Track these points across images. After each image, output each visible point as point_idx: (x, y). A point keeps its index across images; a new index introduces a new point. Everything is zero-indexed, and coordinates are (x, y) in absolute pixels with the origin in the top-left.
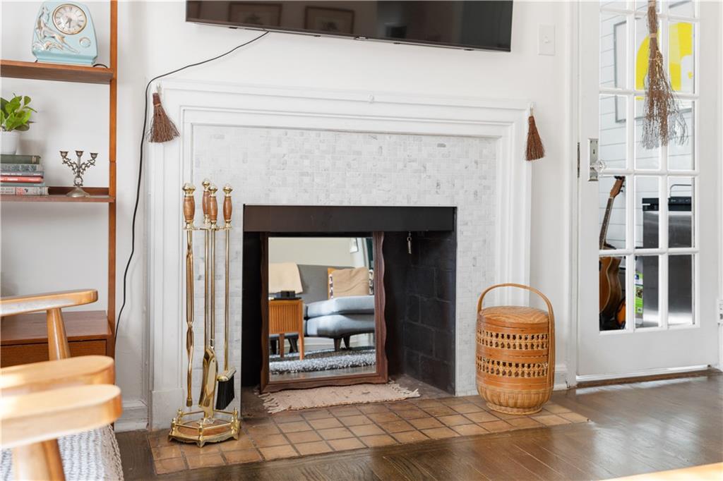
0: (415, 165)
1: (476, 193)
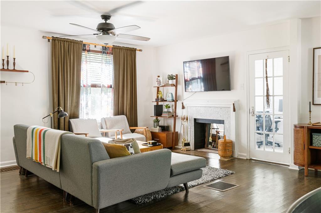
0: (217, 112)
1: (227, 118)
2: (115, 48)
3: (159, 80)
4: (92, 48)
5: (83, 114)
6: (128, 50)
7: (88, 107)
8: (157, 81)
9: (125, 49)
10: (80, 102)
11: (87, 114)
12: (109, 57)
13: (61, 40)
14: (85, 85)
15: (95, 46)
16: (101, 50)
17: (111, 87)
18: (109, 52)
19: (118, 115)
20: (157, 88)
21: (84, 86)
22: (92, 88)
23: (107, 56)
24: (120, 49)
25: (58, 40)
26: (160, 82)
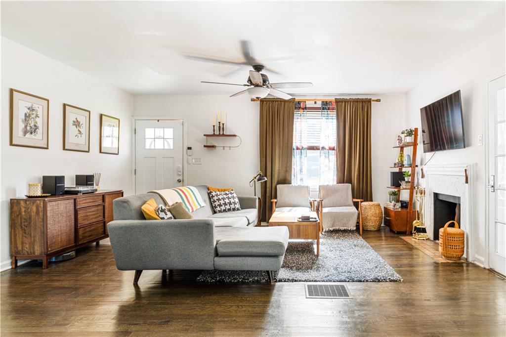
2: (338, 101)
3: (400, 138)
4: (309, 104)
5: (296, 180)
6: (357, 102)
7: (302, 172)
8: (398, 139)
9: (354, 101)
10: (293, 166)
11: (301, 180)
12: (331, 113)
13: (269, 101)
14: (299, 146)
15: (315, 103)
16: (320, 106)
17: (333, 149)
18: (331, 107)
19: (344, 183)
20: (400, 148)
21: (298, 149)
22: (308, 151)
23: (329, 113)
24: (345, 102)
25: (267, 101)
26: (401, 140)
